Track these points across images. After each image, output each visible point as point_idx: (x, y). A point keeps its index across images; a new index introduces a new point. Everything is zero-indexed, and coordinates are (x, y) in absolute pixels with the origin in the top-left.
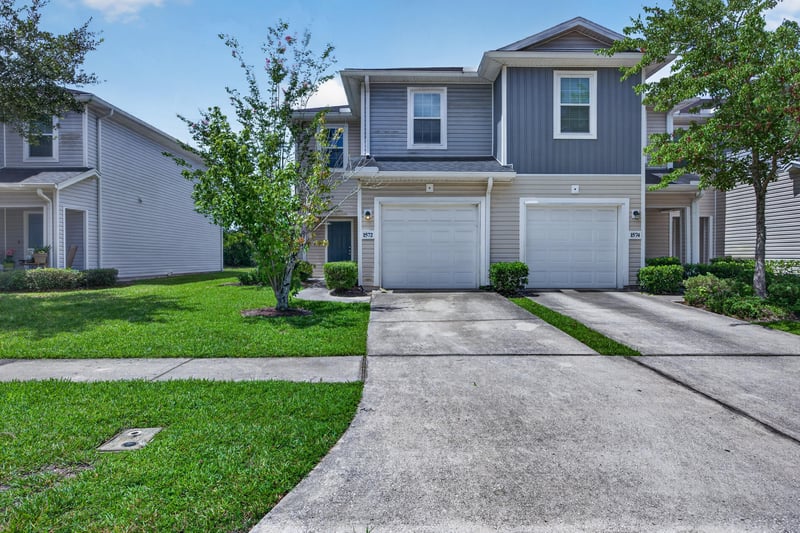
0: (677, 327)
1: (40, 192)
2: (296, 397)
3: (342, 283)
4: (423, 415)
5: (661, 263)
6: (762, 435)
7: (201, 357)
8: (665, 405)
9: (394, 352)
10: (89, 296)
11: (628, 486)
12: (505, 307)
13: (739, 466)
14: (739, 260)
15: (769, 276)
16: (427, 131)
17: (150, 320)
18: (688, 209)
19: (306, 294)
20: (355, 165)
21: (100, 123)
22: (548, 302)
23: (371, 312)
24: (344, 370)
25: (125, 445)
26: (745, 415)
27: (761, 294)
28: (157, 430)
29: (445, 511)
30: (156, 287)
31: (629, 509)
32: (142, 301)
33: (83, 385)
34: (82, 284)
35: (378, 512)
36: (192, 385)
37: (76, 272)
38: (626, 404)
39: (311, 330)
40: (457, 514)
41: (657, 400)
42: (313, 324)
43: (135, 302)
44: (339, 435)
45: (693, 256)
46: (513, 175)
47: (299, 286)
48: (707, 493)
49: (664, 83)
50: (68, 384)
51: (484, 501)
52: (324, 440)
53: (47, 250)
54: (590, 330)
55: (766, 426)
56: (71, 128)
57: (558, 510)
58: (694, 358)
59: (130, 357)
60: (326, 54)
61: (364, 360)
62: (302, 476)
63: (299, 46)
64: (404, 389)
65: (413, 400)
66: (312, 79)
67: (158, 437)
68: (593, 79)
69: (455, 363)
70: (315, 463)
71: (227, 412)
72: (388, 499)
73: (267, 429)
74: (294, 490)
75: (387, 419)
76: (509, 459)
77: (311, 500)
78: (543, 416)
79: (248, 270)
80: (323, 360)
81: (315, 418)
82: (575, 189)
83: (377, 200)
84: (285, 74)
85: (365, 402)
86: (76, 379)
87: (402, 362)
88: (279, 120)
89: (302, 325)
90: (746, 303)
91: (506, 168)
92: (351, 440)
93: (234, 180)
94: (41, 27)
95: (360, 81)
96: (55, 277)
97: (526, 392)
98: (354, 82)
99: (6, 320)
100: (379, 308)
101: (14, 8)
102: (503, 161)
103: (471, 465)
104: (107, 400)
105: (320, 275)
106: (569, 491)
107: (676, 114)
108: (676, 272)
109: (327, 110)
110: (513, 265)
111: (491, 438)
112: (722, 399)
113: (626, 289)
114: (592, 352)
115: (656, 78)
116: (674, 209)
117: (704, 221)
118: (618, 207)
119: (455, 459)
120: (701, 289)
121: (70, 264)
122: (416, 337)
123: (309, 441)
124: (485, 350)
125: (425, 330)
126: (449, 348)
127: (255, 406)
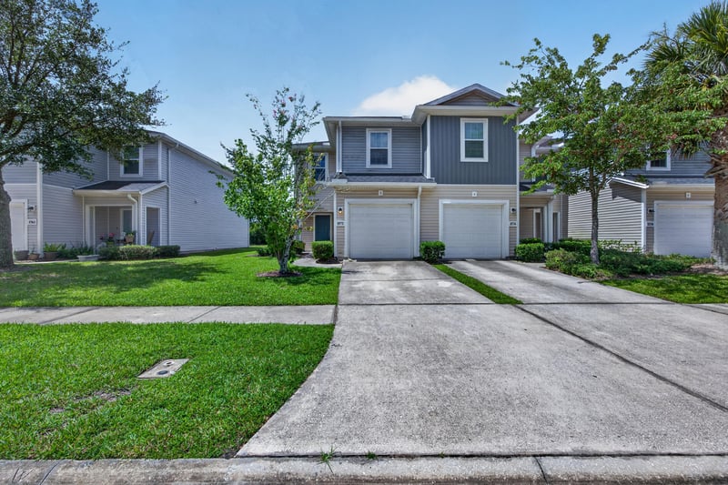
0: (544, 284)
1: (130, 196)
2: (287, 336)
3: (323, 255)
4: (376, 350)
5: (531, 242)
6: (617, 363)
7: (226, 305)
8: (544, 340)
9: (357, 302)
10: (159, 263)
11: (528, 407)
12: (431, 271)
13: (607, 390)
14: (577, 240)
15: (600, 251)
16: (379, 157)
17: (195, 279)
18: (546, 208)
19: (300, 263)
20: (332, 178)
21: (170, 152)
22: (458, 267)
23: (342, 275)
24: (322, 315)
25: (160, 373)
26: (602, 348)
27: (596, 262)
28: (186, 360)
29: (392, 430)
30: (204, 257)
31: (531, 427)
32: (193, 267)
33: (140, 327)
34: (156, 255)
35: (341, 432)
36: (216, 326)
37: (152, 248)
38: (518, 339)
39: (302, 287)
40: (401, 434)
41: (538, 337)
42: (303, 282)
43: (189, 267)
44: (315, 365)
45: (549, 238)
46: (435, 184)
47: (294, 257)
48: (588, 413)
49: (533, 125)
50: (128, 325)
51: (421, 421)
52: (304, 370)
53: (134, 233)
54: (487, 286)
55: (617, 356)
56: (151, 155)
57: (478, 429)
58: (558, 306)
59: (178, 305)
60: (315, 108)
61: (336, 306)
62: (285, 400)
63: (297, 103)
64: (362, 330)
65: (369, 338)
66: (306, 124)
67: (184, 367)
68: (486, 123)
69: (398, 310)
70: (296, 389)
71: (237, 347)
72: (349, 420)
73: (264, 361)
74: (279, 412)
75: (350, 352)
76: (439, 385)
77: (290, 420)
78: (461, 350)
79: (264, 247)
80: (308, 307)
81: (299, 352)
82: (474, 194)
83: (346, 201)
84: (288, 120)
85: (336, 340)
86: (135, 322)
87: (361, 310)
88: (284, 150)
89: (296, 283)
90: (587, 268)
91: (430, 181)
92: (324, 369)
93: (250, 187)
94: (128, 89)
95: (336, 124)
96: (138, 250)
97: (447, 332)
98: (332, 125)
99: (101, 280)
100: (347, 272)
101: (109, 75)
102: (428, 176)
103: (411, 390)
104: (154, 338)
105: (309, 249)
106: (485, 412)
107: (537, 147)
108: (539, 248)
109: (314, 144)
110: (435, 244)
111: (425, 367)
112: (583, 336)
113: (507, 259)
114: (490, 301)
115: (527, 122)
116: (536, 208)
117: (555, 215)
118: (502, 206)
119: (400, 385)
120: (557, 259)
121: (149, 243)
122: (371, 292)
123: (293, 371)
124: (418, 301)
125: (377, 286)
126: (394, 299)
127: (256, 343)
